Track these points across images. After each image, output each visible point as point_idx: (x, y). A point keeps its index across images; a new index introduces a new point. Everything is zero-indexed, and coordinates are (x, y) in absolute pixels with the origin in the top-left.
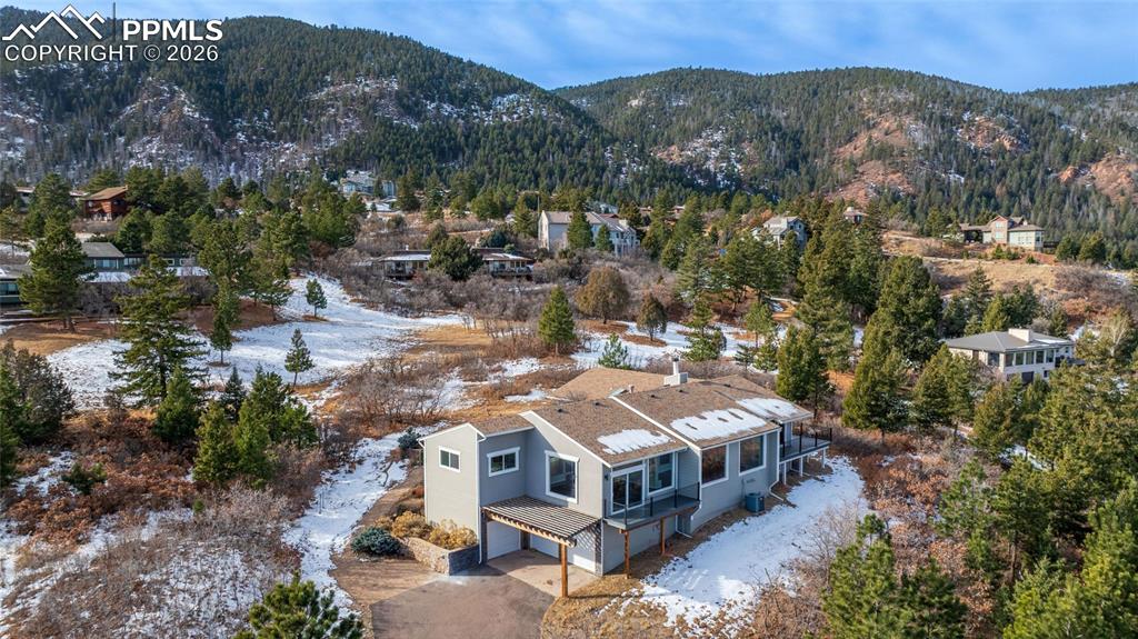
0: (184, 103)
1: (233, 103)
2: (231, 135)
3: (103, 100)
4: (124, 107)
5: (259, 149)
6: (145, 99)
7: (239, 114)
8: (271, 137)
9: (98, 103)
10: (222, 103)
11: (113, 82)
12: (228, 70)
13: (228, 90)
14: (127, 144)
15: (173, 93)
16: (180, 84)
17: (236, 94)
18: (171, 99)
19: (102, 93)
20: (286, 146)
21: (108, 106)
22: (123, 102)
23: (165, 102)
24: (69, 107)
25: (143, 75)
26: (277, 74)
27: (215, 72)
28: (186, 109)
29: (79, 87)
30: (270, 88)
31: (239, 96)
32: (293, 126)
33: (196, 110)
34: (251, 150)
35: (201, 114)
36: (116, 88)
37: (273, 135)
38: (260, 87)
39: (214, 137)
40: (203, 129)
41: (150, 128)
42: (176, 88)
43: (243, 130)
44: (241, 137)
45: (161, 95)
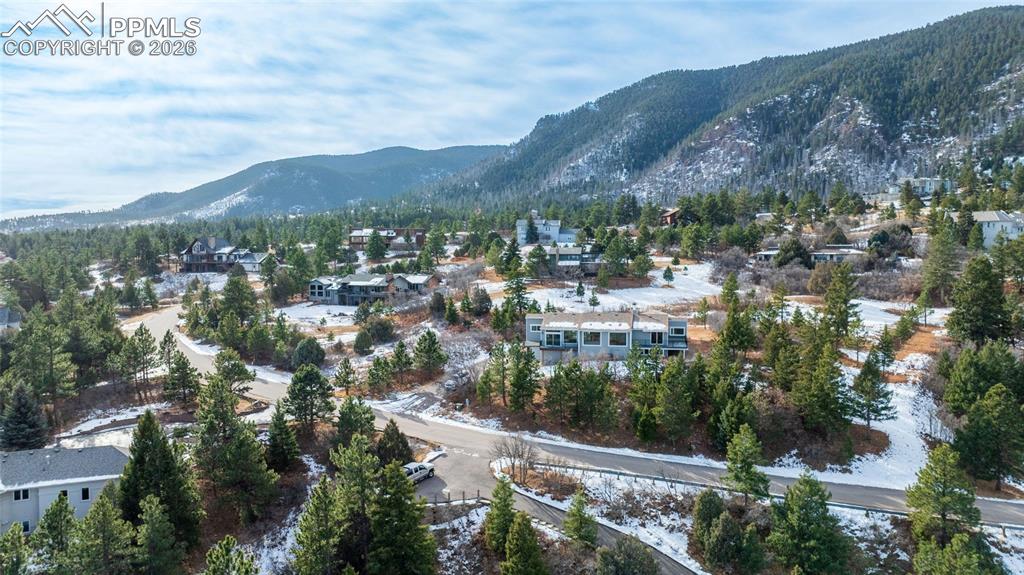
0: (860, 114)
1: (903, 108)
2: (897, 136)
3: (800, 121)
4: (815, 124)
5: (920, 146)
6: (832, 116)
7: (907, 117)
8: (933, 134)
9: (796, 123)
10: (893, 110)
11: (810, 104)
12: (906, 78)
13: (901, 97)
14: (811, 154)
15: (853, 106)
16: (859, 99)
17: (908, 99)
18: (851, 112)
19: (800, 116)
20: (947, 140)
21: (803, 125)
22: (814, 120)
23: (845, 115)
24: (777, 131)
25: (833, 95)
26: (951, 74)
27: (894, 82)
28: (861, 118)
29: (786, 113)
30: (942, 87)
31: (910, 100)
32: (958, 121)
33: (869, 119)
34: (913, 147)
35: (874, 121)
36: (811, 109)
37: (936, 131)
38: (933, 88)
39: (881, 140)
40: (872, 134)
41: (830, 138)
42: (856, 102)
43: (907, 131)
44: (906, 137)
45: (844, 110)
